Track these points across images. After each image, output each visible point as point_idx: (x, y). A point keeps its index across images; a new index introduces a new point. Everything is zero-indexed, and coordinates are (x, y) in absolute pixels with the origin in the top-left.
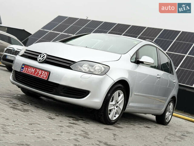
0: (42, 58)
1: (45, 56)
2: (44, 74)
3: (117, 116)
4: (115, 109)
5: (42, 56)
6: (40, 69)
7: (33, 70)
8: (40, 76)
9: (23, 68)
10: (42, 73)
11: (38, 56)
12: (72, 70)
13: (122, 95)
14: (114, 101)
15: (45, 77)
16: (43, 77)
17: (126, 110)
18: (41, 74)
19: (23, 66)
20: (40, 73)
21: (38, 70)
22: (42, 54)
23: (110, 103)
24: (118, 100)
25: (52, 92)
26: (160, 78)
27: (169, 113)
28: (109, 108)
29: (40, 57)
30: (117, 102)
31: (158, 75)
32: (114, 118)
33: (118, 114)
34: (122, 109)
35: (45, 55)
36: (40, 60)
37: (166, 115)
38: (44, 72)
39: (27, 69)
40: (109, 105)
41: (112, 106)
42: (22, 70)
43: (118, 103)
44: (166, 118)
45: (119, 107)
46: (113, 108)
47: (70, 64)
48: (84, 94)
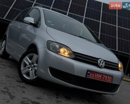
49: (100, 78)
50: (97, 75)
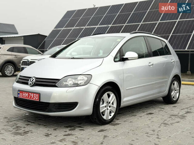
0: (32, 81)
1: (33, 80)
2: (35, 96)
3: (113, 114)
4: (108, 109)
5: (31, 80)
6: (32, 93)
7: (27, 95)
8: (33, 99)
9: (19, 94)
10: (34, 95)
11: (28, 80)
12: (58, 87)
13: (112, 95)
14: (105, 103)
15: (37, 99)
16: (35, 99)
17: (121, 106)
18: (34, 97)
19: (19, 92)
20: (32, 96)
21: (30, 94)
22: (31, 78)
23: (101, 106)
24: (108, 101)
25: (46, 110)
26: (152, 65)
27: (175, 92)
28: (101, 111)
29: (30, 81)
30: (108, 102)
31: (150, 63)
32: (110, 117)
33: (114, 112)
34: (116, 107)
35: (34, 78)
36: (30, 84)
37: (172, 94)
38: (35, 95)
39: (22, 94)
40: (100, 109)
41: (104, 108)
42: (19, 96)
43: (110, 103)
44: (172, 97)
45: (112, 106)
46: (106, 109)
47: (55, 82)
48: (73, 106)
49: (26, 96)
50: (24, 94)
